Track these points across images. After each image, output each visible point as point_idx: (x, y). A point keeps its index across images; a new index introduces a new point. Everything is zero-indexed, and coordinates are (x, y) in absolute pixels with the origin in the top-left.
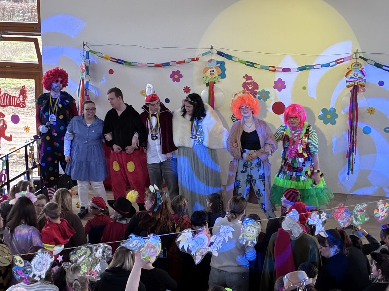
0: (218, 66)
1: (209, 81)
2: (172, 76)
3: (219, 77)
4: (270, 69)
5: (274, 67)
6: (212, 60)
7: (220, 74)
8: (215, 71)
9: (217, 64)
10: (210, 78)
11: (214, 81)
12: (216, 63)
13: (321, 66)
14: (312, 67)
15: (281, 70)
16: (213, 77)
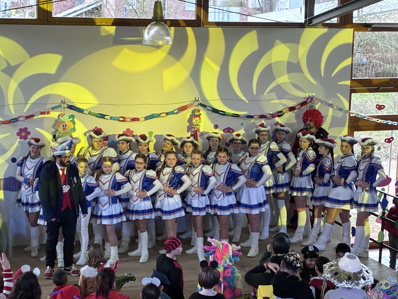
0: (70, 121)
2: (18, 134)
3: (71, 131)
4: (119, 120)
5: (124, 118)
6: (64, 114)
7: (72, 128)
8: (67, 126)
9: (69, 118)
10: (63, 132)
13: (167, 114)
14: (158, 116)
15: (129, 120)
16: (66, 132)
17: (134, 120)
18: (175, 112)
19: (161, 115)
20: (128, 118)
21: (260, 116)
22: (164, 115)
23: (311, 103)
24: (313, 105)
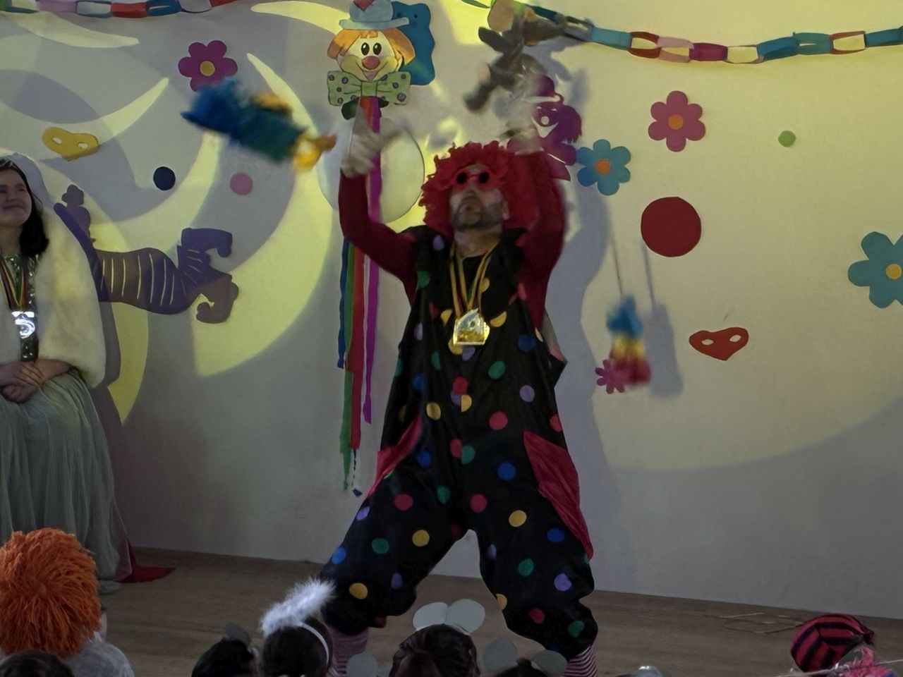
0: (398, 28)
1: (359, 95)
2: (187, 67)
3: (403, 77)
4: (633, 46)
5: (654, 38)
8: (387, 50)
9: (393, 19)
10: (365, 79)
11: (379, 95)
12: (390, 11)
13: (872, 40)
15: (684, 52)
16: (377, 78)
17: (704, 52)
20: (680, 43)
22: (858, 42)
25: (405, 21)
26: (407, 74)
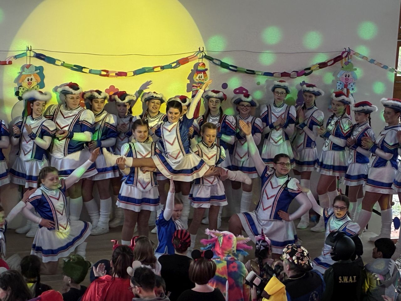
0: (37, 73)
5: (107, 71)
6: (30, 65)
7: (38, 83)
8: (34, 80)
9: (35, 71)
10: (28, 88)
12: (34, 69)
13: (163, 68)
14: (152, 70)
15: (114, 74)
16: (31, 88)
17: (120, 74)
18: (173, 65)
19: (155, 70)
20: (113, 72)
21: (281, 73)
22: (159, 69)
23: (347, 58)
24: (349, 61)
25: (38, 71)
26: (39, 86)
